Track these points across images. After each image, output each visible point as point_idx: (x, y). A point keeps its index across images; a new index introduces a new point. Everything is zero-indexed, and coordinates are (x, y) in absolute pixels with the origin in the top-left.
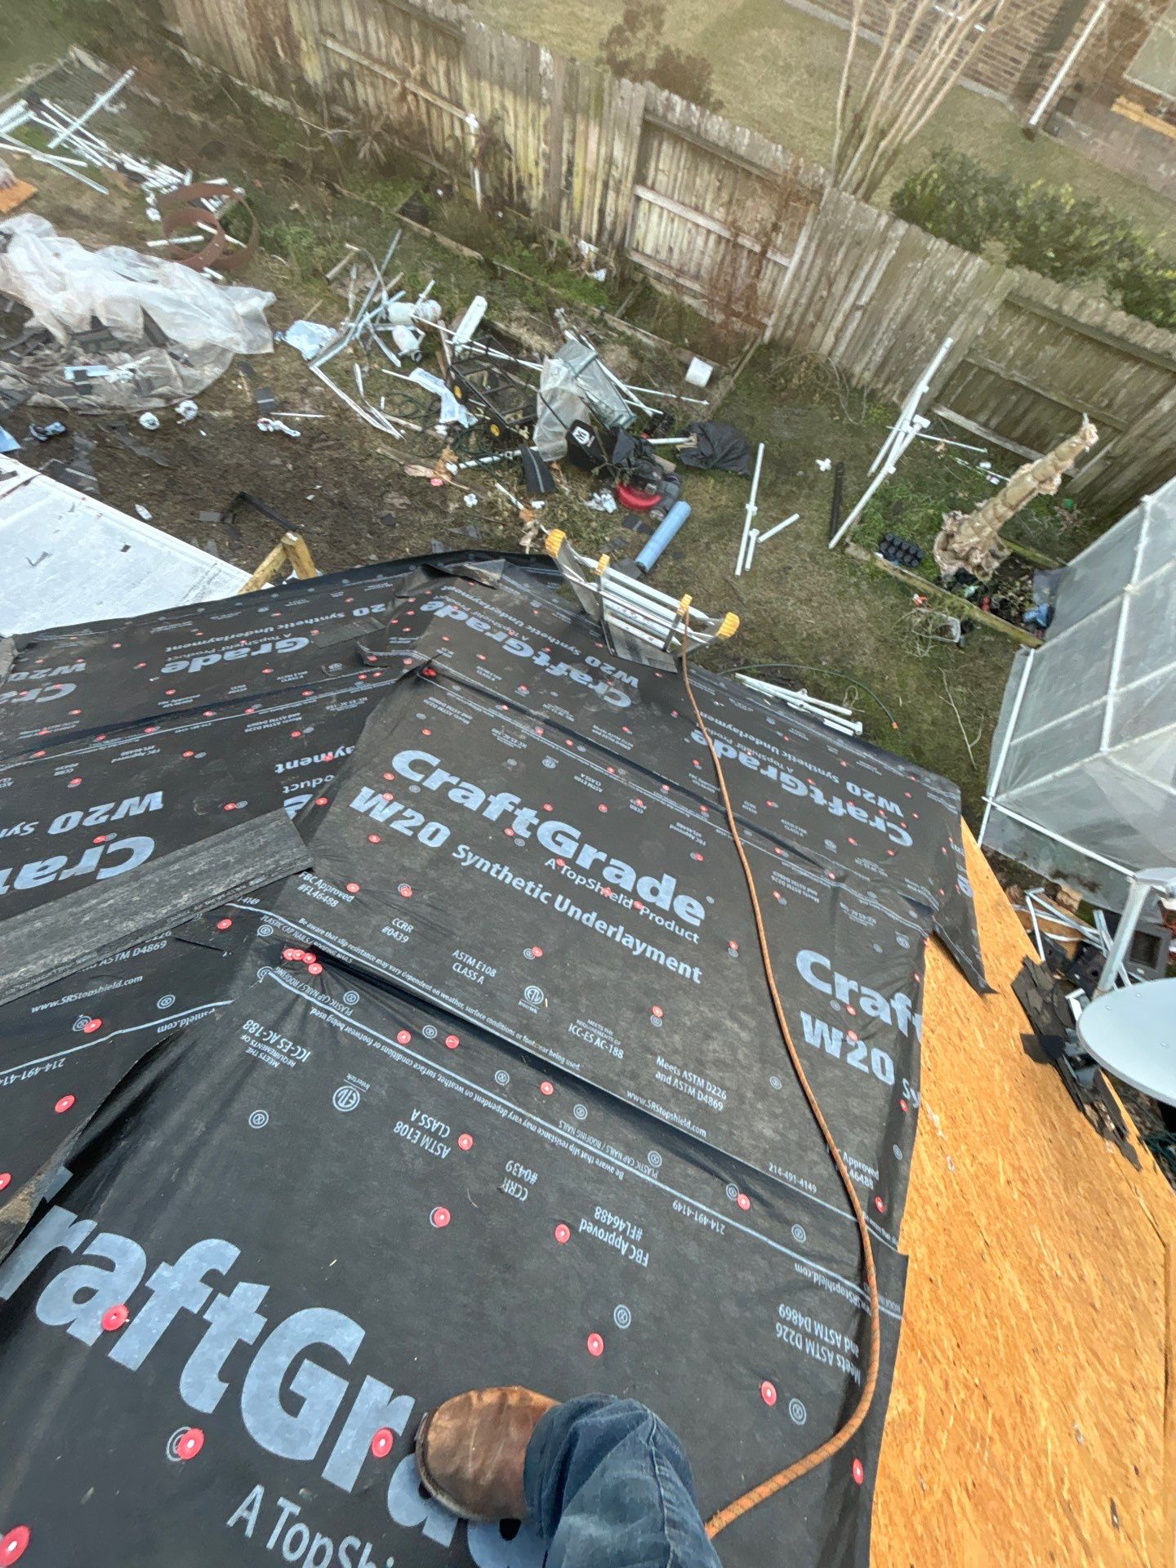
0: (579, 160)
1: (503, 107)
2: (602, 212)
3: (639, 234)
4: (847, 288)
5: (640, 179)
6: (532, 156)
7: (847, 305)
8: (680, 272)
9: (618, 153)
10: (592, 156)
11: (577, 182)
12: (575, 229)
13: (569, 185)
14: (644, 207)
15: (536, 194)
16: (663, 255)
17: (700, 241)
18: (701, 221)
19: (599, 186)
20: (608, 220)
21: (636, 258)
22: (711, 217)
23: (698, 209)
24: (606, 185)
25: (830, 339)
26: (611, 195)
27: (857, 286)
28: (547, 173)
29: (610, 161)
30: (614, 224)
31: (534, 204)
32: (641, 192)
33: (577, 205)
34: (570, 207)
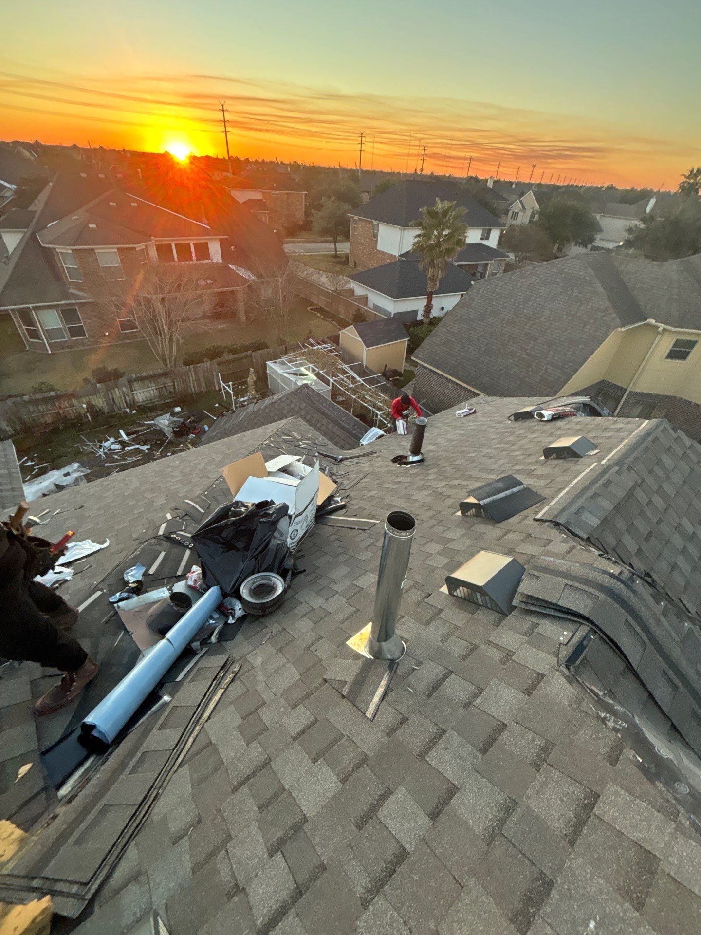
0: (114, 396)
1: (90, 399)
2: (126, 401)
3: (137, 399)
4: (190, 379)
5: (132, 391)
6: (101, 402)
7: (192, 382)
8: (151, 400)
9: (124, 389)
10: (118, 395)
11: (116, 401)
12: (120, 409)
13: (114, 402)
14: (135, 395)
15: (106, 410)
16: (145, 399)
17: (152, 392)
18: (151, 389)
19: (123, 398)
20: (128, 402)
21: (139, 404)
22: (152, 387)
23: (149, 387)
24: (124, 397)
25: (193, 389)
26: (127, 398)
27: (191, 378)
28: (107, 404)
29: (123, 392)
30: (130, 401)
31: (106, 412)
32: (133, 392)
33: (118, 404)
34: (116, 405)
